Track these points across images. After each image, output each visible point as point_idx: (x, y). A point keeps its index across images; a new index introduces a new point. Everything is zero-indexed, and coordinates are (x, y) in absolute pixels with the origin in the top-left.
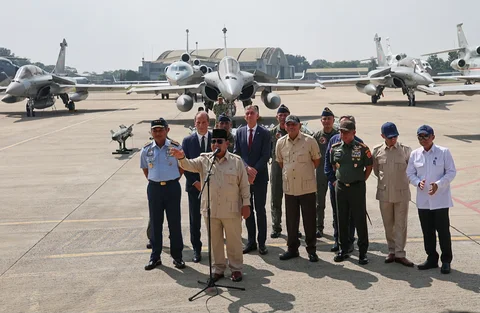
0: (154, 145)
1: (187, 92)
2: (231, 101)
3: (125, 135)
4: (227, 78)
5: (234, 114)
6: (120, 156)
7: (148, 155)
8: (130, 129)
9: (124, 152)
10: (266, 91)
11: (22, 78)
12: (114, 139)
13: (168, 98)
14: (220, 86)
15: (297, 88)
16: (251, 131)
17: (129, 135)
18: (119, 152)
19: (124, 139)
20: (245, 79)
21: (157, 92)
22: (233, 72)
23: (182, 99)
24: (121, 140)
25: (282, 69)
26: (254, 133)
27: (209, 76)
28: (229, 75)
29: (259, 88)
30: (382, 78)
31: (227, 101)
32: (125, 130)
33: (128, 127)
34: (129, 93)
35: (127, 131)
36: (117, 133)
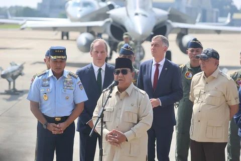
0: (51, 74)
1: (89, 30)
2: (139, 42)
3: (15, 74)
4: (137, 14)
5: (142, 58)
6: (8, 97)
7: (43, 86)
8: (21, 67)
9: (14, 93)
10: (182, 33)
12: (4, 76)
13: (68, 39)
14: (127, 24)
15: (218, 32)
16: (158, 65)
17: (20, 74)
18: (7, 93)
19: (14, 78)
20: (157, 18)
21: (55, 29)
23: (83, 38)
24: (10, 79)
25: (204, 13)
26: (160, 69)
28: (139, 11)
29: (173, 30)
31: (136, 42)
32: (15, 68)
33: (19, 65)
34: (23, 29)
35: (18, 69)
36: (6, 70)
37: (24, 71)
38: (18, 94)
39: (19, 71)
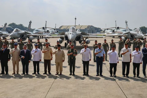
4: (70, 34)
11: (15, 32)
22: (73, 32)
25: (93, 31)
27: (66, 33)
28: (71, 33)
30: (127, 35)
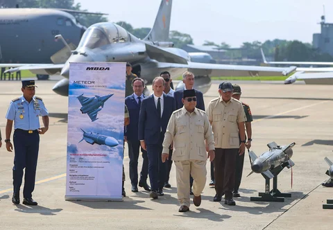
8: (288, 152)
17: (286, 164)
33: (284, 147)
34: (290, 82)
35: (282, 156)
36: (262, 157)
37: (293, 159)
38: (282, 200)
39: (283, 159)
